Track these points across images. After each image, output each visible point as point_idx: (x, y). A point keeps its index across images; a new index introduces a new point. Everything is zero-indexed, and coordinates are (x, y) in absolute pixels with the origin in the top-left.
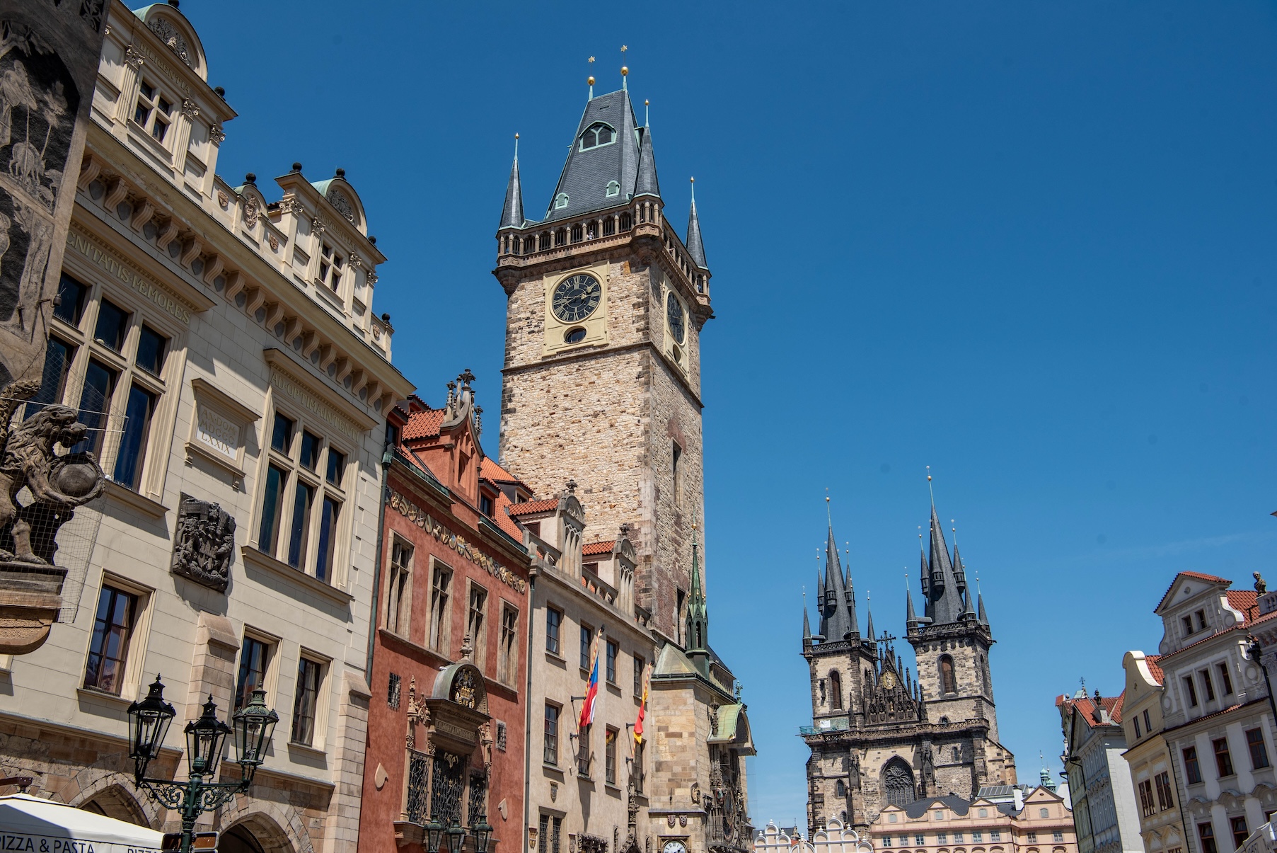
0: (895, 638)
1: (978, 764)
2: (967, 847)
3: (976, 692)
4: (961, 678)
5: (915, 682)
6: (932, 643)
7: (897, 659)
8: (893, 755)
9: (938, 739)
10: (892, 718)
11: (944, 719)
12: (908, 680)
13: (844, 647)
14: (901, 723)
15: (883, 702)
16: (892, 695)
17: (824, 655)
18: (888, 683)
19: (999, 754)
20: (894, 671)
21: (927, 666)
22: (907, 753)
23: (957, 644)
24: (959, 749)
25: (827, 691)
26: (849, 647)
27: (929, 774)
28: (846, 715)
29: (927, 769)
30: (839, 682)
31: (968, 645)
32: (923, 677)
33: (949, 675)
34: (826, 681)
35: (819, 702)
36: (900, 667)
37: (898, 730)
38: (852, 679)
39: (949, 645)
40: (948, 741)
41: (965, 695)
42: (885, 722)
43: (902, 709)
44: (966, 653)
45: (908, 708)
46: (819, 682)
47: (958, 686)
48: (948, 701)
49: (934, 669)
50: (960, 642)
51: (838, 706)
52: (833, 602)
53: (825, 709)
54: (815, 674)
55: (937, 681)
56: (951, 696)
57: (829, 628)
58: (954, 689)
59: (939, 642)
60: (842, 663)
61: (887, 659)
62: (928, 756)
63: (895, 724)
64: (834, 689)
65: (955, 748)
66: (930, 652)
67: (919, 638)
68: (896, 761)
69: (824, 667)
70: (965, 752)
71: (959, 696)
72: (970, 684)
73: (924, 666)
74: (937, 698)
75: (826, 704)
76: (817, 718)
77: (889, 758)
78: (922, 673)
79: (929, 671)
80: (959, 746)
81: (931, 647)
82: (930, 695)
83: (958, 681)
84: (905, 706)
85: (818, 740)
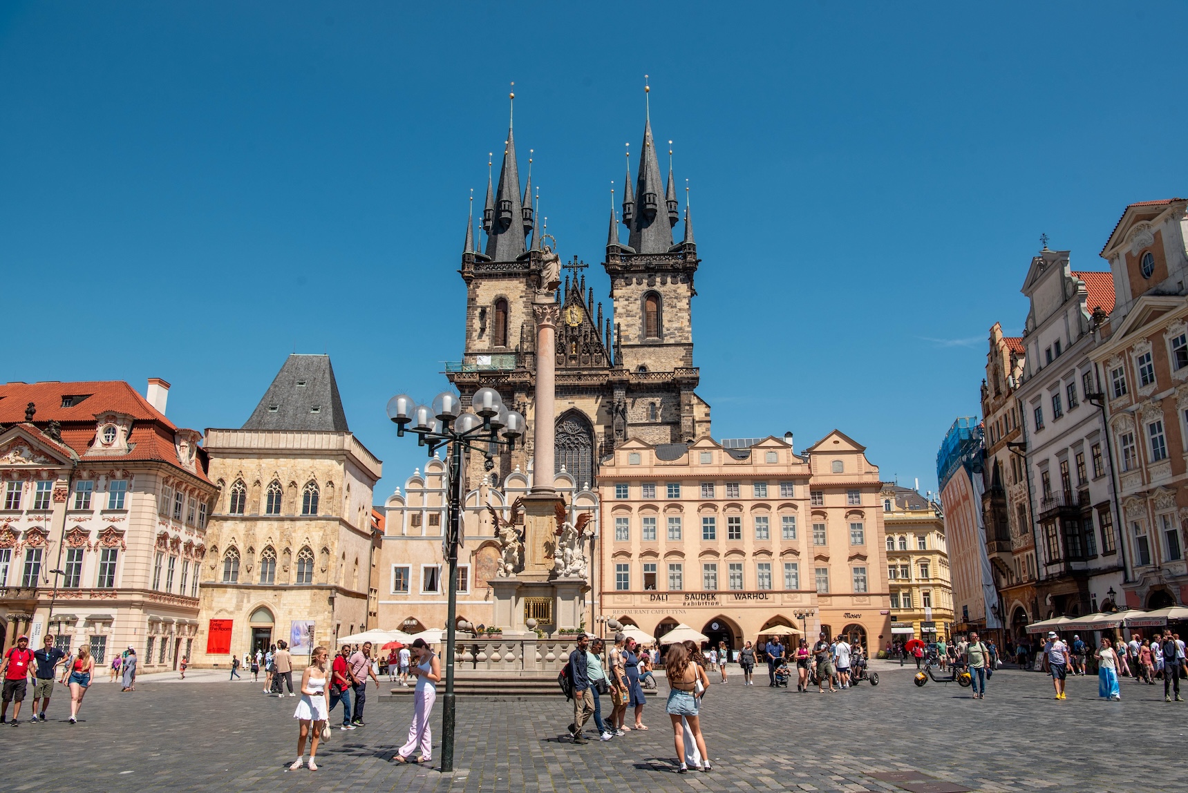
0: (587, 266)
1: (686, 422)
2: (743, 503)
3: (687, 338)
4: (670, 321)
5: (608, 320)
6: (637, 275)
7: (587, 292)
8: (571, 406)
9: (635, 390)
10: (573, 362)
11: (643, 368)
12: (599, 318)
13: (518, 269)
14: (584, 369)
15: (564, 341)
16: (576, 333)
17: (490, 276)
18: (573, 319)
19: (707, 415)
20: (582, 306)
21: (627, 303)
22: (589, 406)
23: (669, 280)
24: (658, 405)
25: (488, 321)
26: (526, 270)
27: (620, 431)
28: (511, 353)
29: (618, 425)
30: (506, 313)
31: (683, 282)
32: (620, 316)
33: (653, 317)
34: (488, 309)
35: (475, 335)
36: (591, 301)
37: (579, 377)
38: (525, 310)
39: (658, 279)
40: (645, 394)
41: (672, 341)
42: (563, 366)
43: (588, 351)
44: (678, 291)
45: (596, 351)
46: (479, 310)
47: (664, 330)
48: (650, 346)
49: (636, 307)
50: (674, 277)
51: (500, 341)
52: (505, 215)
53: (484, 343)
54: (473, 300)
55: (638, 322)
56: (653, 341)
57: (499, 247)
58: (659, 333)
59: (646, 275)
60: (514, 290)
61: (574, 290)
62: (620, 408)
63: (576, 369)
64: (497, 321)
65: (653, 404)
66: (634, 286)
67: (621, 266)
68: (574, 415)
69: (487, 292)
70: (665, 409)
71: (665, 342)
72: (680, 329)
73: (622, 302)
74: (637, 342)
75: (485, 337)
76: (471, 355)
77: (564, 410)
78: (620, 310)
79: (629, 308)
80: (657, 401)
81: (634, 280)
82: (627, 338)
83: (666, 324)
84: (592, 349)
85: (472, 379)
